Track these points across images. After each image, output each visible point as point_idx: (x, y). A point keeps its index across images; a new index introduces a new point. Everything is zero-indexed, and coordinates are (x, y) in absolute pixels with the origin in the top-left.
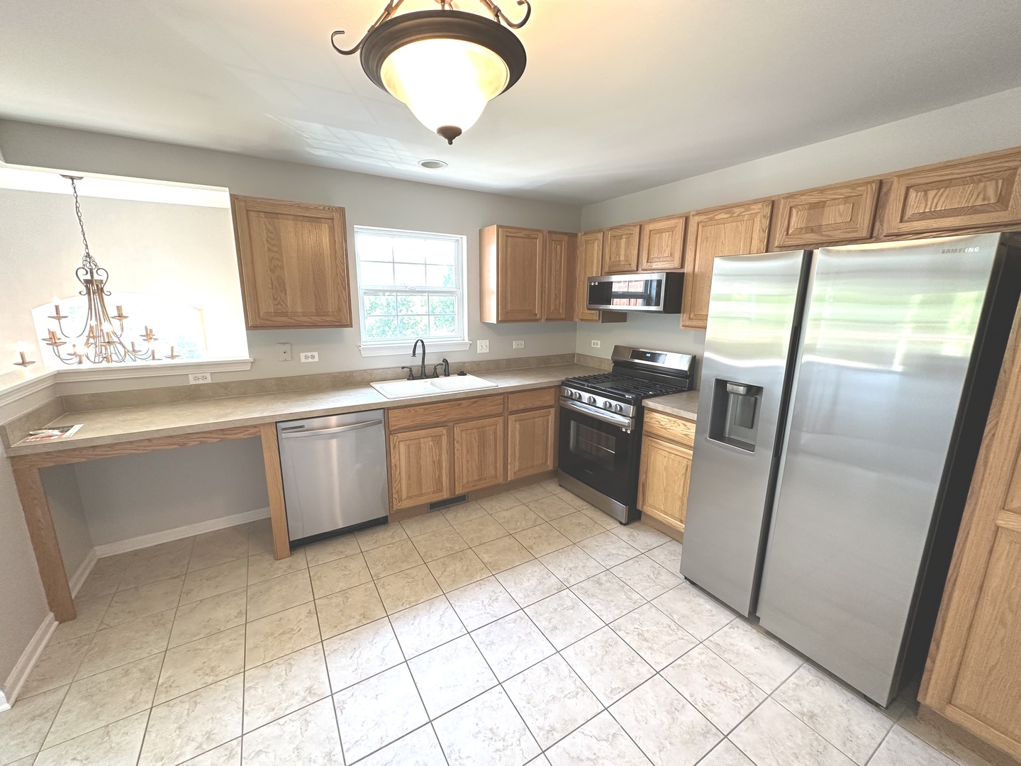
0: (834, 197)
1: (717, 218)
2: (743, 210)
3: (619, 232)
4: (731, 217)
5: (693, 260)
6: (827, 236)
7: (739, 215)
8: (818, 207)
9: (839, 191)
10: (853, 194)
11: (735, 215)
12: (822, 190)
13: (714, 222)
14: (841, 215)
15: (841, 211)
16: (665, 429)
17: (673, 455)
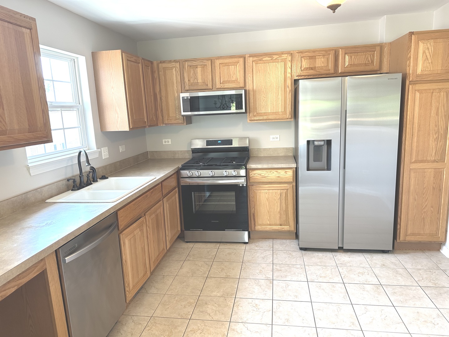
0: (319, 54)
1: (263, 59)
2: (278, 56)
3: (194, 63)
4: (271, 60)
5: (252, 83)
6: (318, 72)
7: (276, 59)
8: (312, 58)
9: (321, 52)
10: (326, 54)
11: (274, 59)
12: (314, 51)
13: (261, 62)
14: (323, 63)
15: (323, 61)
16: (265, 177)
17: (271, 190)
